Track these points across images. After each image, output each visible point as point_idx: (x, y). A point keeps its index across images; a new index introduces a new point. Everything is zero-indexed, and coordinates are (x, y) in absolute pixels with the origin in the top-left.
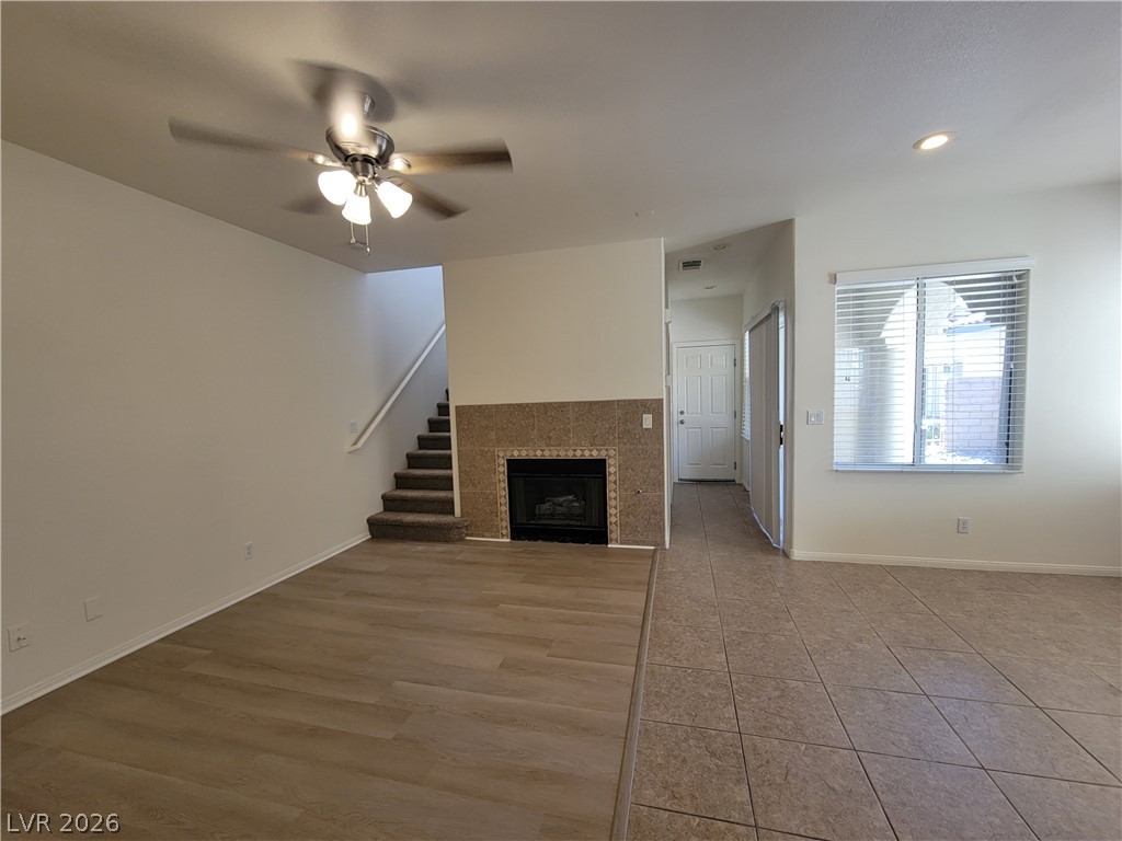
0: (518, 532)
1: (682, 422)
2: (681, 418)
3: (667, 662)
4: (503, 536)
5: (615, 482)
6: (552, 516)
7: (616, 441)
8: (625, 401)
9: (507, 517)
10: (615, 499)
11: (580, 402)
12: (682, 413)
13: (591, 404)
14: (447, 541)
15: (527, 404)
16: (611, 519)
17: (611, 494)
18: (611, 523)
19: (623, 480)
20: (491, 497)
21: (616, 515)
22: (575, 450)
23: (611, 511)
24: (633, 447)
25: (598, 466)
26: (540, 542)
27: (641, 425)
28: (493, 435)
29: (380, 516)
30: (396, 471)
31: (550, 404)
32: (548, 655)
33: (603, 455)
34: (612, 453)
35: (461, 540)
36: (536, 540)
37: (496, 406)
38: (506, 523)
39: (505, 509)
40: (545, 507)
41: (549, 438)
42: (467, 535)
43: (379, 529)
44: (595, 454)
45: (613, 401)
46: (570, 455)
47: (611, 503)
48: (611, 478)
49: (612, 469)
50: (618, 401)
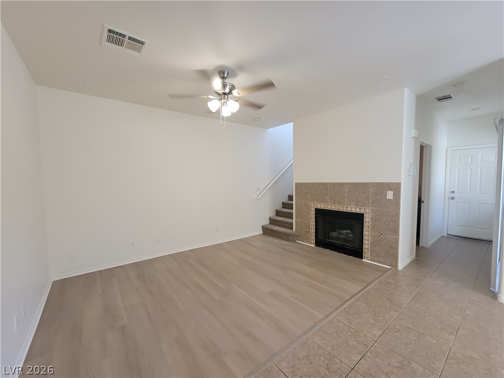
0: (319, 243)
1: (452, 198)
2: (452, 195)
3: (343, 321)
4: (312, 243)
5: (368, 227)
6: (338, 239)
7: (370, 205)
8: (376, 183)
9: (314, 235)
10: (368, 236)
11: (351, 183)
12: (453, 192)
13: (357, 184)
14: (288, 240)
15: (325, 183)
16: (365, 246)
17: (365, 233)
18: (365, 248)
19: (373, 226)
20: (308, 224)
21: (368, 244)
22: (347, 207)
23: (365, 242)
24: (380, 209)
25: (360, 217)
26: (328, 250)
27: (386, 197)
28: (310, 197)
29: (268, 226)
30: (276, 209)
31: (336, 183)
32: (291, 296)
33: (362, 211)
34: (367, 211)
35: (294, 241)
36: (327, 248)
37: (311, 183)
38: (313, 238)
39: (313, 231)
40: (334, 234)
41: (335, 200)
42: (297, 240)
43: (266, 231)
44: (358, 211)
45: (370, 183)
46: (345, 210)
47: (365, 237)
48: (366, 224)
49: (367, 220)
50: (372, 183)
